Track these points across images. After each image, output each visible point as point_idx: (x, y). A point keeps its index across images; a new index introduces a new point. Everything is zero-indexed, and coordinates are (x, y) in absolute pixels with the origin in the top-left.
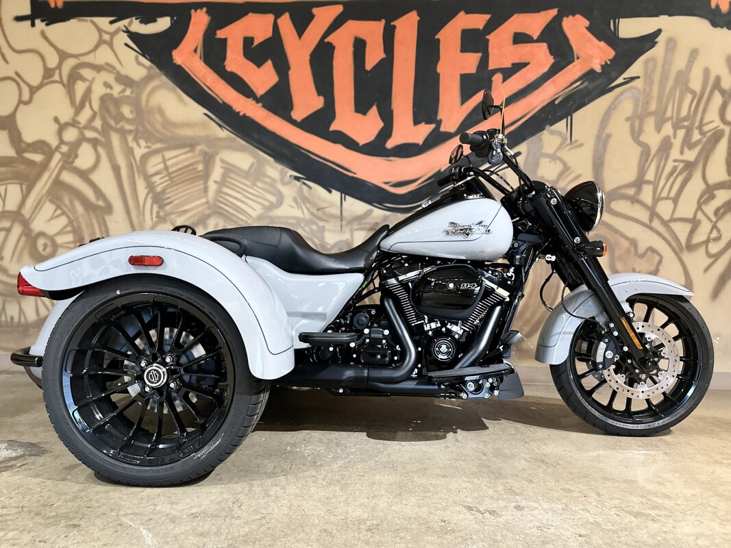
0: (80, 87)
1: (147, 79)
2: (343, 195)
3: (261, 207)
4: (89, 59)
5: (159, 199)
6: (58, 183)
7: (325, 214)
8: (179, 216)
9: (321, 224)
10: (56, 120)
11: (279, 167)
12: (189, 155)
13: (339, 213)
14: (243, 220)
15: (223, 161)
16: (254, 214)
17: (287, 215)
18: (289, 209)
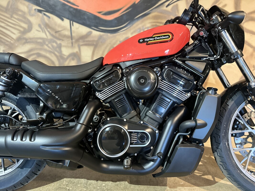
2: (71, 22)
3: (18, 32)
7: (60, 35)
9: (59, 42)
11: (27, 3)
13: (69, 34)
14: (8, 41)
16: (14, 37)
17: (36, 37)
18: (36, 32)
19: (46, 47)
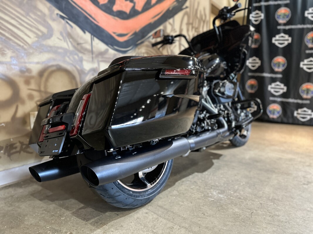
2: (92, 36)
3: (35, 35)
7: (82, 48)
9: (80, 55)
11: (48, 4)
13: (91, 49)
14: (20, 45)
16: (29, 41)
17: (56, 45)
18: (57, 40)
19: (67, 59)
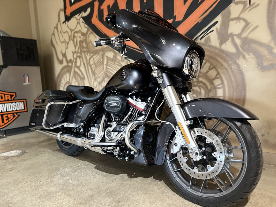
0: (75, 39)
1: (87, 32)
4: (76, 30)
5: (94, 73)
6: (75, 72)
8: (99, 78)
10: (72, 52)
12: (99, 56)
15: (107, 56)
